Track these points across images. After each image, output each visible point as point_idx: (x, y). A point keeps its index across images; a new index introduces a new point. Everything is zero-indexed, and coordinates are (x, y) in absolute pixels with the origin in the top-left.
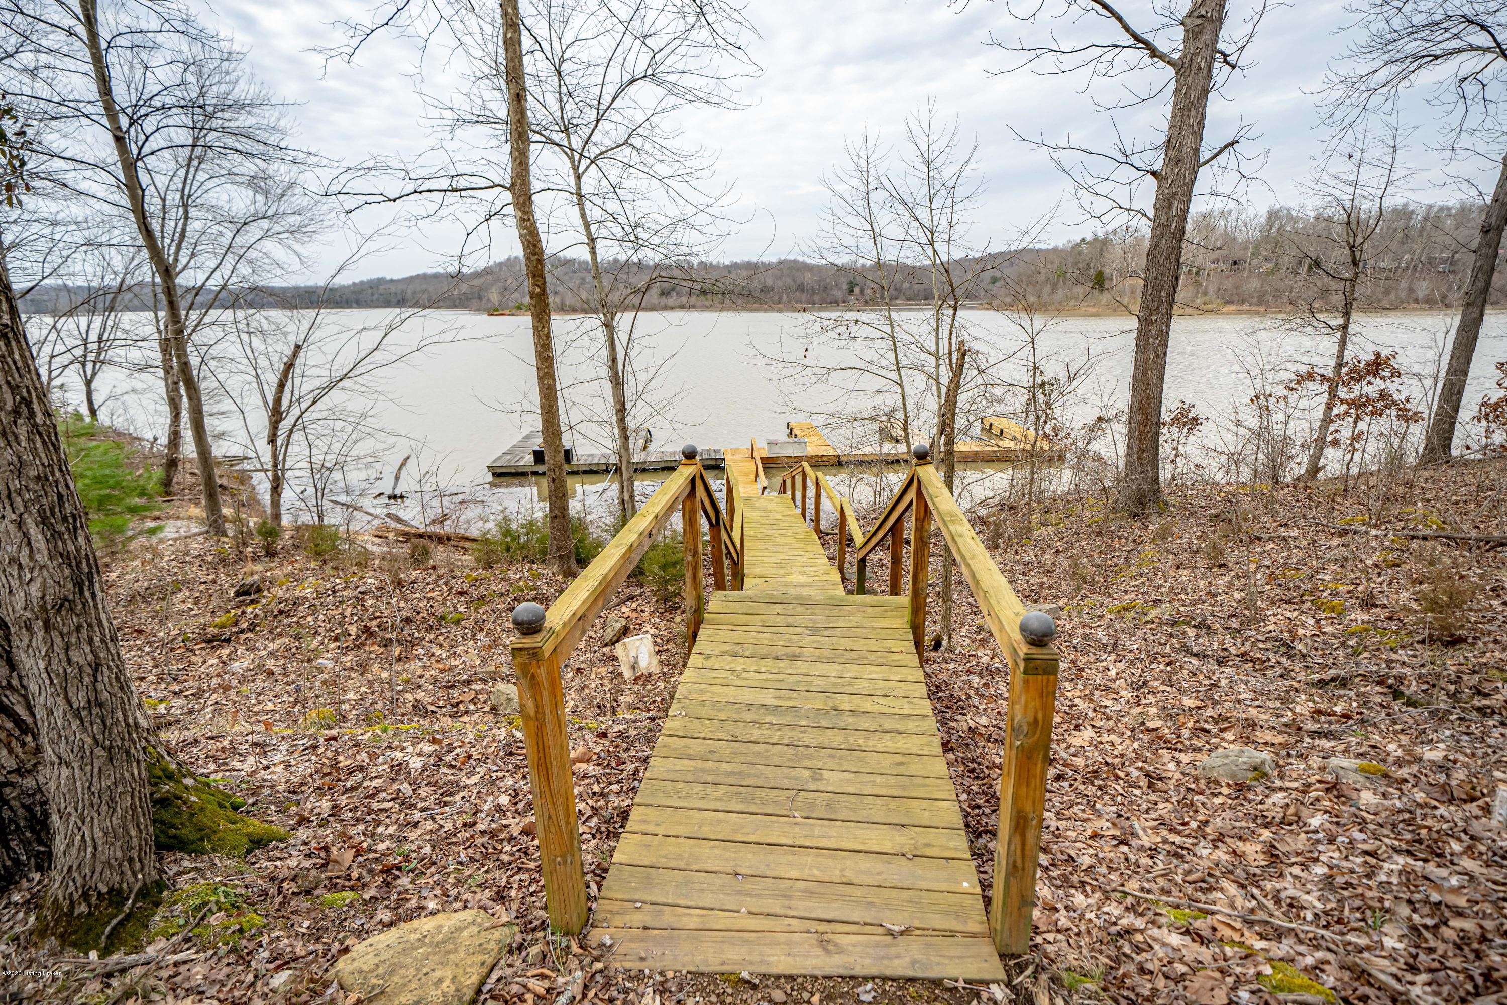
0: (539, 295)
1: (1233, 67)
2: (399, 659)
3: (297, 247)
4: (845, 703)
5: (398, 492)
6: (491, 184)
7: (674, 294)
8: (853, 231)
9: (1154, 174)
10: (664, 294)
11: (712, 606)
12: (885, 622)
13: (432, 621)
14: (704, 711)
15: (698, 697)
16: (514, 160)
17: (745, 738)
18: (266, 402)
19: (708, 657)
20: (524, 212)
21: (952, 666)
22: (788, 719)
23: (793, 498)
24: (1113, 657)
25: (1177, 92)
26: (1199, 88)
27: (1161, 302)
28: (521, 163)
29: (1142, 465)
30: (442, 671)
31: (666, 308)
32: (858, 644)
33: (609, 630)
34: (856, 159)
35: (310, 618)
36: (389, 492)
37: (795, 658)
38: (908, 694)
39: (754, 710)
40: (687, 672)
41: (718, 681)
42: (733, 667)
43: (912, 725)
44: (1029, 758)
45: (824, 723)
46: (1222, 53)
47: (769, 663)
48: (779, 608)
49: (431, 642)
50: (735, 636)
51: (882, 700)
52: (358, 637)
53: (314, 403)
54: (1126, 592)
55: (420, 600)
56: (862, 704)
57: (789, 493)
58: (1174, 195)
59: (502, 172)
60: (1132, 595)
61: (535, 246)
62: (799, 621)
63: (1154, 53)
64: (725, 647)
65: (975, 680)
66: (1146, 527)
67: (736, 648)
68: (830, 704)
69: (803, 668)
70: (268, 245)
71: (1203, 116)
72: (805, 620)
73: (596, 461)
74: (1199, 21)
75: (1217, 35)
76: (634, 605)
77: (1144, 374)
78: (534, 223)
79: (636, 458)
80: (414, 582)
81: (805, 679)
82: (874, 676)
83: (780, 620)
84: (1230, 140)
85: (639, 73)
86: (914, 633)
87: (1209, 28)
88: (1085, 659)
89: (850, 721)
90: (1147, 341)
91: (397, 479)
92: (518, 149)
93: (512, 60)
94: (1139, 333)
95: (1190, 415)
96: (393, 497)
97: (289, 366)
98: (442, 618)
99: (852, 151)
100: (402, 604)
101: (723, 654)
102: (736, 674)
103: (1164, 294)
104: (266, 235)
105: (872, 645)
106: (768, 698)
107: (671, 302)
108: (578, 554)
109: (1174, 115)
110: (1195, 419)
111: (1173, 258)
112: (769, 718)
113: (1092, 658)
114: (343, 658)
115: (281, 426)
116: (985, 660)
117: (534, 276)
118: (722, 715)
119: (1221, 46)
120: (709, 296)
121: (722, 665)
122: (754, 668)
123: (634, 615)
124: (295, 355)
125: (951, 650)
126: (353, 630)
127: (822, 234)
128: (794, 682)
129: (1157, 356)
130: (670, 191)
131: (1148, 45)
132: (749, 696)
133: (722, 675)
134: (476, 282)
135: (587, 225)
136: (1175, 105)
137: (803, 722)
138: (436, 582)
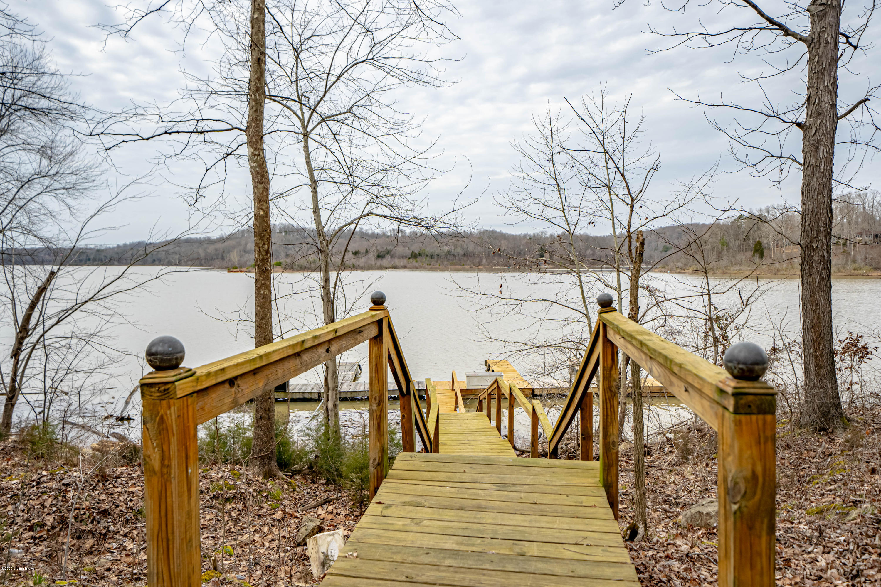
0: (263, 217)
1: (856, 48)
2: (90, 552)
3: (69, 201)
4: (534, 549)
5: (125, 414)
6: (230, 127)
7: (388, 257)
8: (541, 186)
9: (799, 125)
10: (380, 256)
11: (397, 464)
12: (576, 480)
13: (130, 515)
14: (378, 554)
15: (373, 541)
16: (251, 109)
17: (419, 579)
18: (16, 321)
19: (388, 507)
20: (256, 149)
21: (650, 553)
22: (470, 563)
23: (489, 416)
24: (820, 548)
25: (810, 61)
26: (829, 57)
27: (819, 231)
28: (256, 111)
29: (821, 381)
30: (129, 565)
31: (381, 268)
32: (548, 499)
33: (303, 530)
34: (541, 128)
35: (10, 508)
36: (118, 414)
37: (480, 509)
38: (602, 543)
39: (432, 554)
40: (364, 519)
41: (397, 527)
42: (413, 515)
43: (608, 572)
44: (751, 528)
45: (510, 567)
46: (844, 35)
47: (452, 512)
48: (467, 468)
49: (125, 535)
50: (419, 489)
51: (573, 548)
52: (53, 528)
53: (58, 322)
54: (823, 495)
55: (120, 494)
56: (551, 551)
57: (485, 412)
58: (819, 141)
59: (240, 117)
60: (830, 498)
61: (262, 176)
62: (486, 478)
63: (787, 32)
64: (407, 499)
65: (676, 566)
66: (832, 441)
67: (419, 500)
68: (517, 550)
69: (488, 517)
70: (45, 198)
71: (835, 80)
72: (494, 478)
73: (309, 390)
74: (822, 8)
75: (838, 18)
76: (330, 508)
77: (812, 295)
78: (263, 159)
79: (345, 388)
80: (118, 477)
81: (491, 527)
82: (566, 526)
83: (466, 477)
84: (862, 98)
85: (362, 56)
86: (608, 492)
87: (831, 14)
88: (790, 551)
89: (541, 566)
90: (811, 266)
91: (127, 403)
92: (255, 100)
93: (256, 34)
94: (803, 258)
95: (860, 345)
96: (121, 419)
97: (42, 290)
98: (140, 512)
99: (538, 122)
100: (103, 497)
101: (404, 504)
102: (417, 521)
103: (821, 224)
104: (46, 190)
105: (563, 500)
106: (449, 544)
107: (385, 262)
108: (280, 458)
109: (810, 79)
110: (865, 348)
111: (825, 194)
112: (448, 562)
113: (798, 550)
114: (33, 549)
115: (26, 341)
116: (685, 548)
117: (260, 201)
118: (398, 558)
119: (843, 28)
120: (419, 259)
121: (402, 514)
122: (435, 517)
123: (330, 517)
124: (49, 280)
125: (647, 538)
126: (49, 520)
127: (513, 188)
128: (479, 530)
129: (822, 279)
130: (384, 146)
131: (781, 27)
132: (427, 541)
133: (401, 522)
134: (219, 246)
135: (311, 171)
136: (811, 71)
137: (487, 566)
138: (139, 477)
